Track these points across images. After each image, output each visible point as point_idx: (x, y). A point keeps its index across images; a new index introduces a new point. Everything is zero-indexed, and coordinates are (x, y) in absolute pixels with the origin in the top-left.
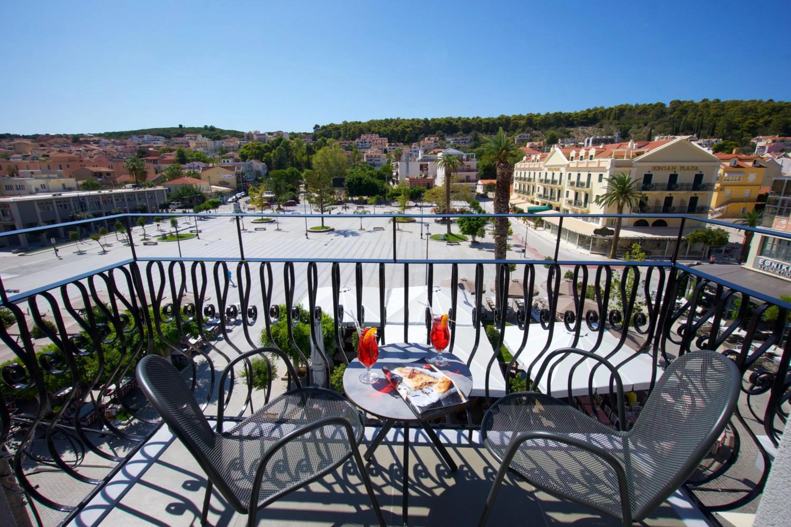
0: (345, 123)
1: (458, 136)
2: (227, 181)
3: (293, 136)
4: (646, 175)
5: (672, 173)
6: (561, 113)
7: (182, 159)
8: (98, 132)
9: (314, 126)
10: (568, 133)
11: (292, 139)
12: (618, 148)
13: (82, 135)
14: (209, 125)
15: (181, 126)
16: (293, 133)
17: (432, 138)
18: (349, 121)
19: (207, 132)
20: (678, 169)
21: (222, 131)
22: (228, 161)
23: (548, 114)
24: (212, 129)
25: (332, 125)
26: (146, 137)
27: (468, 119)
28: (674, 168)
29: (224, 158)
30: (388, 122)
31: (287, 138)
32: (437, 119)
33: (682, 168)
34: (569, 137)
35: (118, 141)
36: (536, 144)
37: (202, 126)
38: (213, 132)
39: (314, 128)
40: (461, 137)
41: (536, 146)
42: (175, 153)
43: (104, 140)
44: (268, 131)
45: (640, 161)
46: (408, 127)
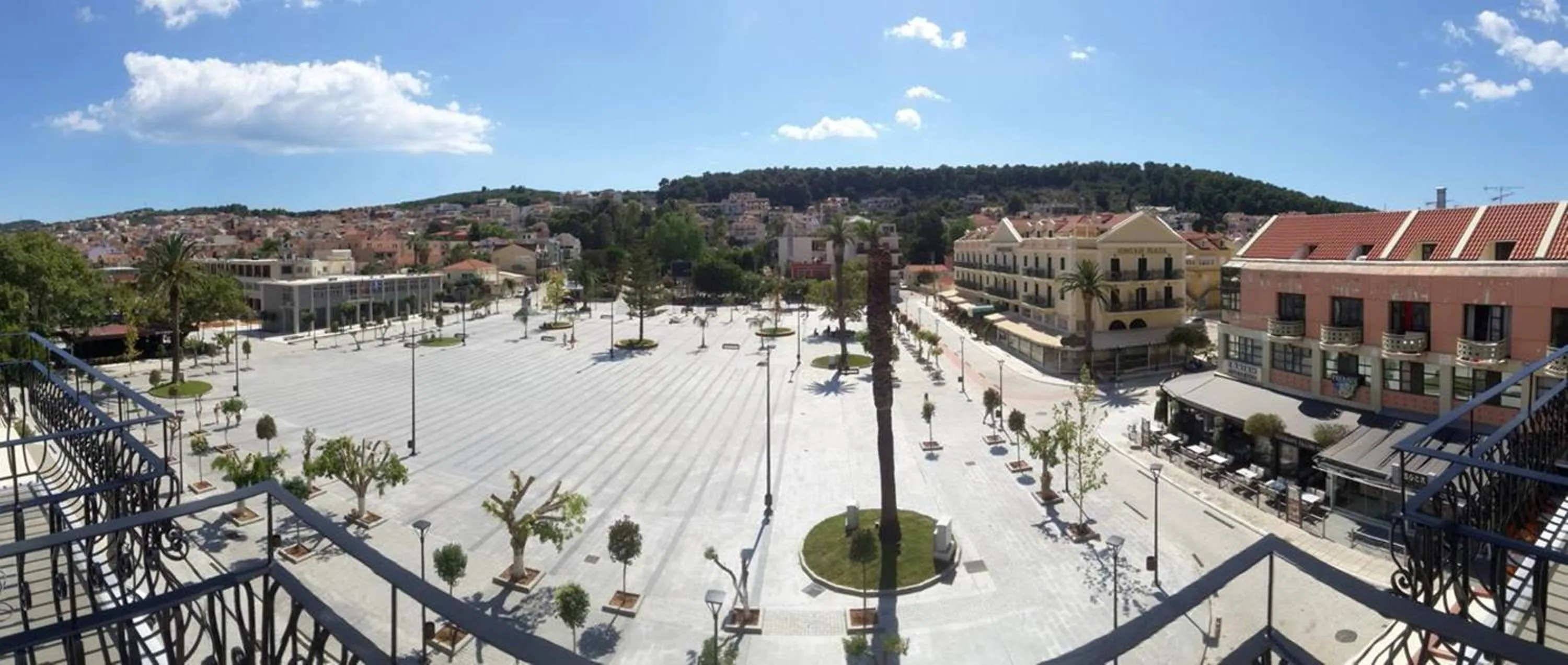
0: (707, 175)
1: (878, 196)
2: (523, 265)
3: (627, 197)
4: (1113, 260)
5: (1140, 256)
6: (1024, 166)
7: (475, 235)
8: (394, 203)
9: (660, 180)
10: (1036, 196)
11: (625, 201)
12: (1079, 221)
13: (379, 208)
14: (517, 186)
15: (484, 189)
16: (627, 193)
17: (839, 199)
18: (712, 172)
19: (512, 195)
20: (1145, 251)
21: (533, 192)
22: (529, 237)
23: (1007, 166)
24: (521, 190)
25: (687, 178)
26: (442, 206)
27: (893, 169)
28: (1142, 250)
29: (530, 231)
30: (771, 173)
31: (618, 199)
32: (846, 169)
33: (1149, 250)
34: (1039, 202)
35: (412, 213)
36: (994, 210)
37: (508, 187)
38: (521, 195)
39: (660, 184)
40: (883, 198)
41: (993, 214)
42: (470, 226)
43: (398, 213)
44: (593, 190)
45: (1104, 242)
46: (800, 181)
